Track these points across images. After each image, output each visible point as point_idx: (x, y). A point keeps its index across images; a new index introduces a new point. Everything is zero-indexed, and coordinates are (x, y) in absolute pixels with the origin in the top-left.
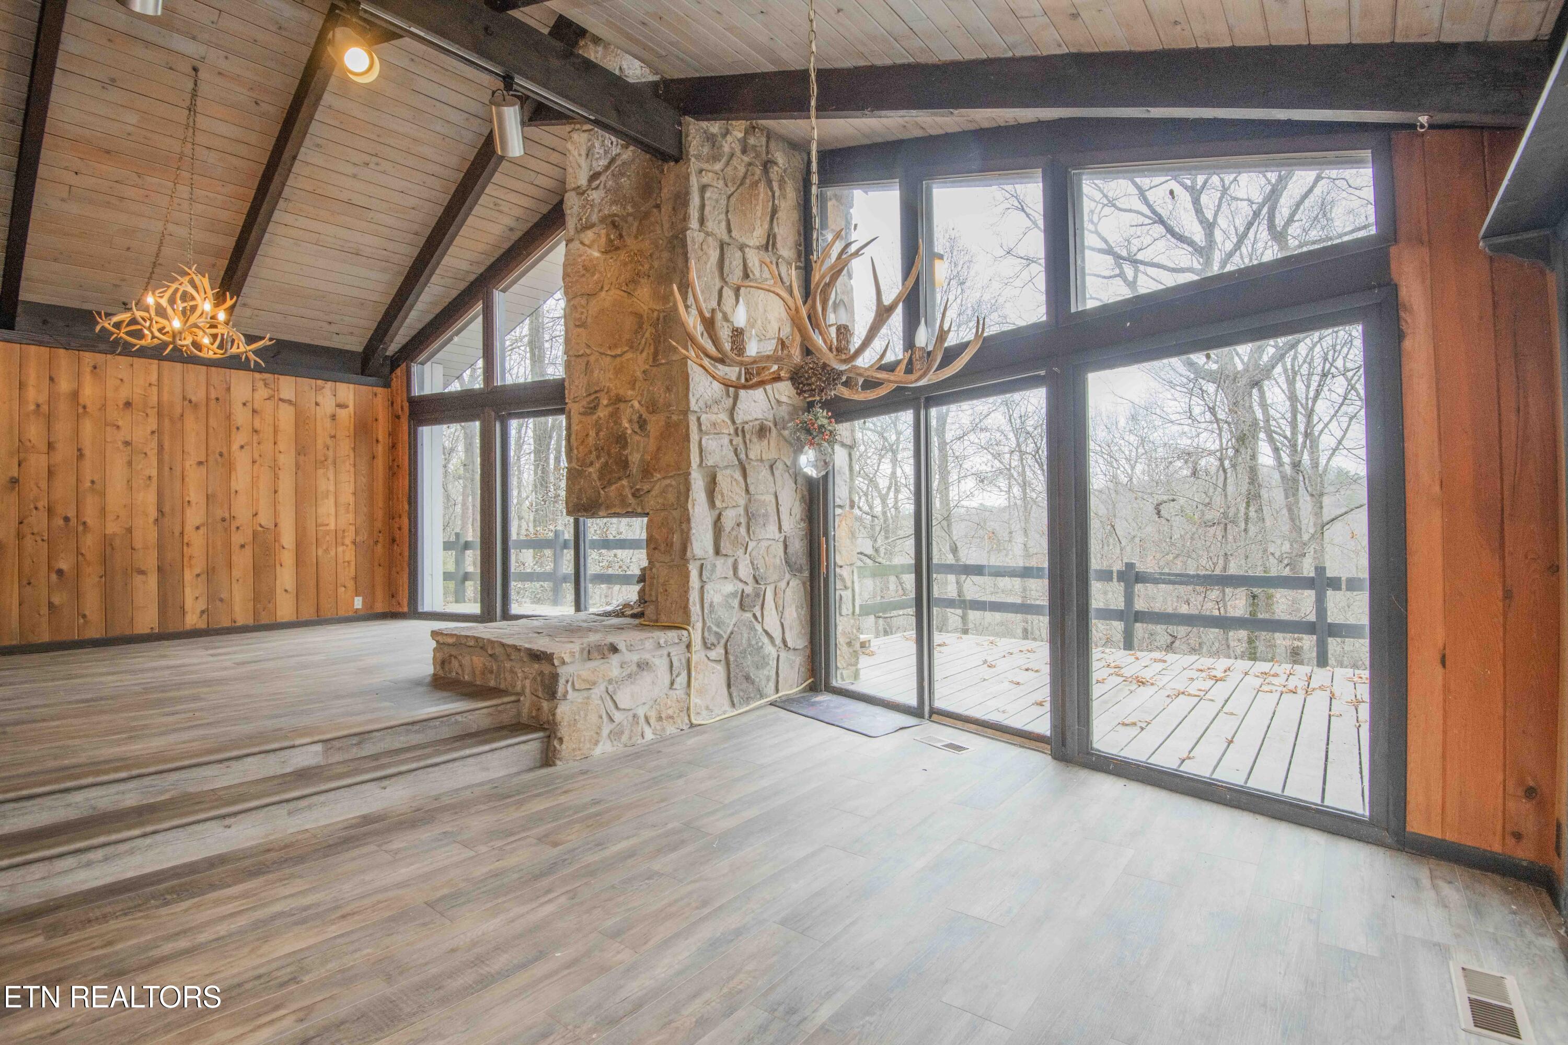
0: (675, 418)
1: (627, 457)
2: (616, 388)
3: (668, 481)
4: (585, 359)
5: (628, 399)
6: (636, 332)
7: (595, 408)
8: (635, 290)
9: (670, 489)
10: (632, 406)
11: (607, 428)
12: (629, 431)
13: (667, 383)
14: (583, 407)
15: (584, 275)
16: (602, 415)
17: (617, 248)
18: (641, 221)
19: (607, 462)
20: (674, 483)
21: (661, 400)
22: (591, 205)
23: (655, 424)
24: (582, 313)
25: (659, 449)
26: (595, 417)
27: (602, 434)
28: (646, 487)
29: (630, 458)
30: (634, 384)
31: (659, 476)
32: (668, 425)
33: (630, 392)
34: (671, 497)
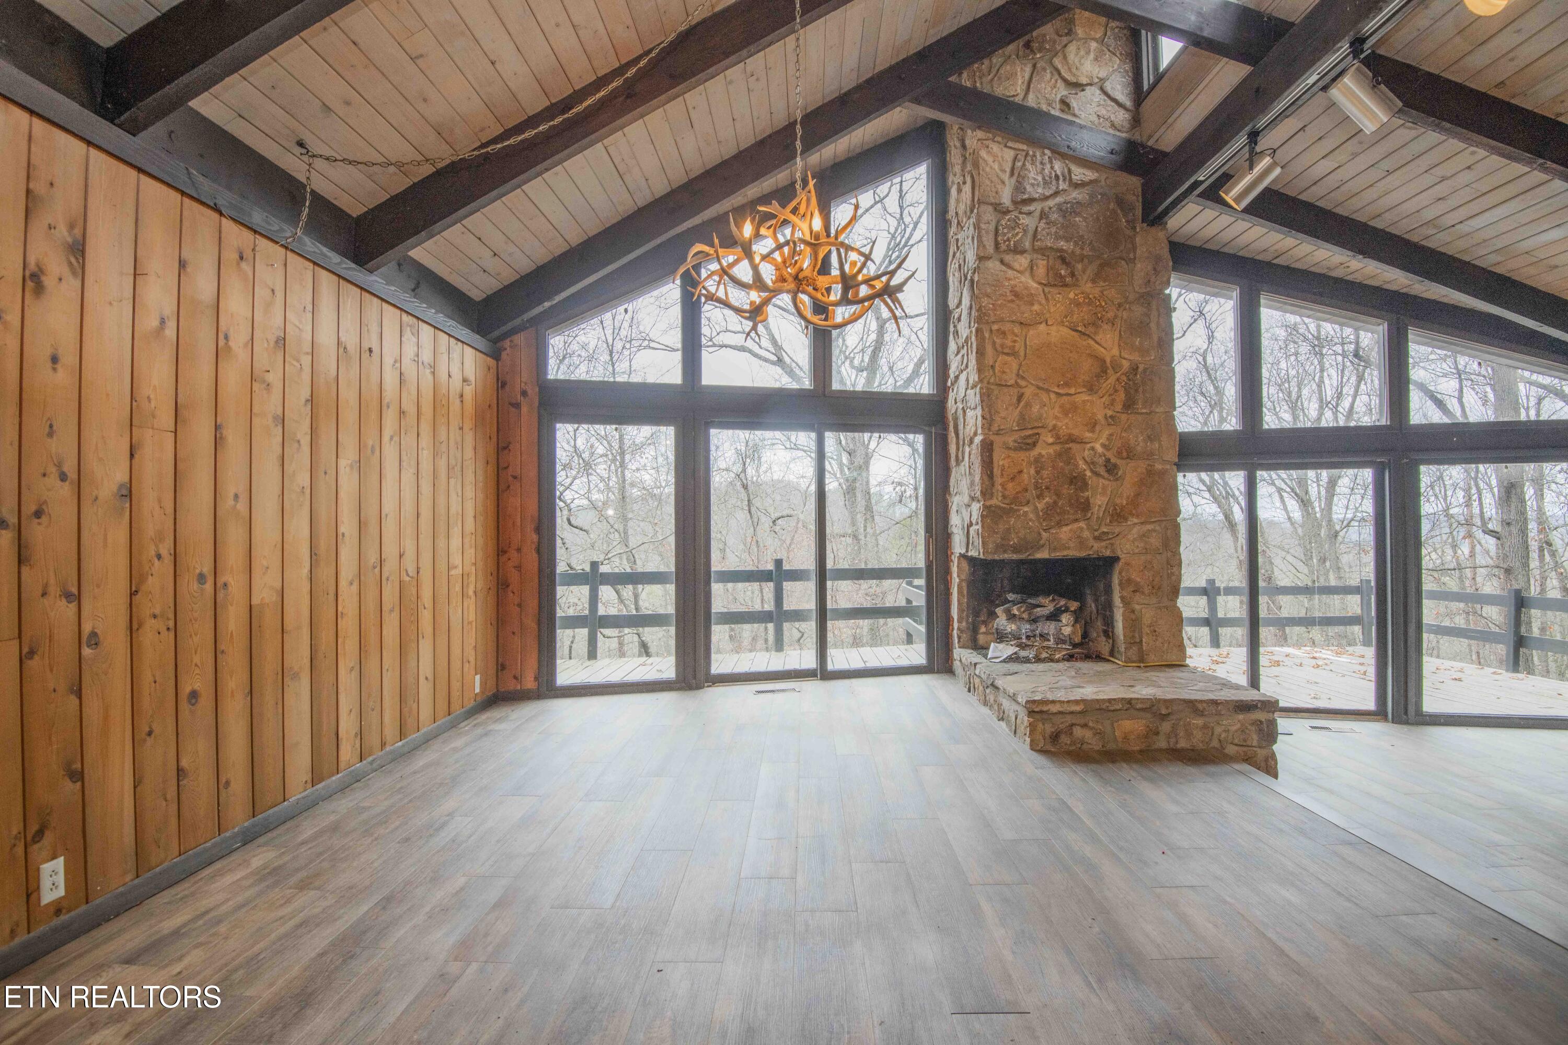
0: (1158, 466)
1: (1087, 499)
2: (1067, 428)
3: (1150, 527)
4: (1014, 392)
5: (1087, 440)
6: (1098, 376)
7: (1034, 444)
8: (1095, 333)
9: (1154, 534)
10: (1093, 449)
11: (1053, 467)
12: (1088, 473)
13: (1149, 432)
14: (1015, 441)
15: (1012, 301)
16: (1044, 452)
17: (1066, 285)
18: (1102, 266)
19: (1055, 503)
20: (1158, 528)
21: (1139, 448)
22: (1025, 231)
23: (1131, 471)
24: (1015, 341)
25: (1138, 495)
26: (1035, 452)
27: (1045, 473)
28: (1117, 530)
29: (1091, 501)
30: (1094, 427)
31: (1136, 521)
32: (1150, 472)
33: (1088, 435)
34: (1155, 541)
